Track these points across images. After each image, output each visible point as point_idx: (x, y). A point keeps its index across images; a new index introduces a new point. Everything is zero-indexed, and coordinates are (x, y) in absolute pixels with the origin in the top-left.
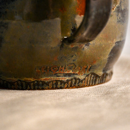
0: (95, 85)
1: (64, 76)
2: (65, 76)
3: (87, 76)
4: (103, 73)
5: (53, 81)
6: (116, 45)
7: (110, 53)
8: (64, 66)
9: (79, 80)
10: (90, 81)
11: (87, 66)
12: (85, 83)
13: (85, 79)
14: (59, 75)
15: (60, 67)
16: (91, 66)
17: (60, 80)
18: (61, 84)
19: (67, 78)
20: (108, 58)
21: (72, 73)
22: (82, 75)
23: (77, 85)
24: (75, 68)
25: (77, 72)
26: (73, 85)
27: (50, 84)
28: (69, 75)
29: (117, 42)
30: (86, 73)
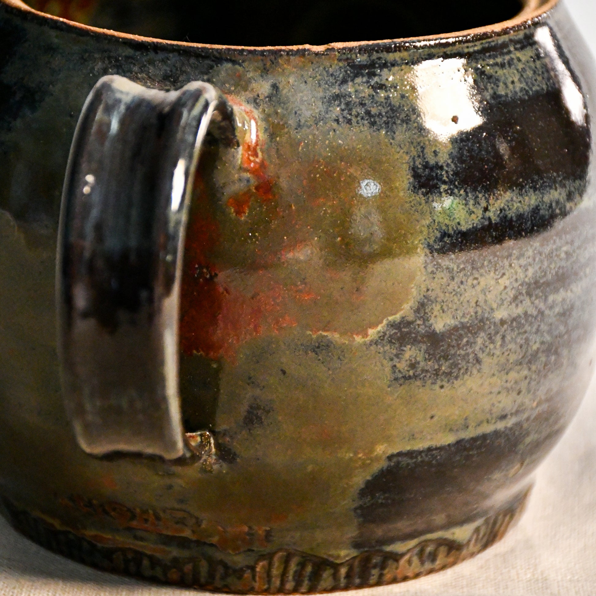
0: (311, 591)
2: (164, 543)
3: (262, 557)
4: (354, 553)
5: (123, 551)
6: (398, 463)
7: (363, 493)
8: (151, 512)
9: (226, 567)
10: (283, 576)
11: (250, 528)
12: (255, 581)
13: (253, 568)
14: (139, 533)
15: (138, 510)
16: (268, 529)
17: (149, 553)
18: (153, 567)
19: (175, 552)
20: (355, 509)
21: (194, 538)
22: (237, 552)
23: (218, 583)
24: (200, 526)
25: (215, 540)
26: (203, 580)
27: (114, 556)
28: (183, 543)
29: (400, 454)
30: (255, 549)
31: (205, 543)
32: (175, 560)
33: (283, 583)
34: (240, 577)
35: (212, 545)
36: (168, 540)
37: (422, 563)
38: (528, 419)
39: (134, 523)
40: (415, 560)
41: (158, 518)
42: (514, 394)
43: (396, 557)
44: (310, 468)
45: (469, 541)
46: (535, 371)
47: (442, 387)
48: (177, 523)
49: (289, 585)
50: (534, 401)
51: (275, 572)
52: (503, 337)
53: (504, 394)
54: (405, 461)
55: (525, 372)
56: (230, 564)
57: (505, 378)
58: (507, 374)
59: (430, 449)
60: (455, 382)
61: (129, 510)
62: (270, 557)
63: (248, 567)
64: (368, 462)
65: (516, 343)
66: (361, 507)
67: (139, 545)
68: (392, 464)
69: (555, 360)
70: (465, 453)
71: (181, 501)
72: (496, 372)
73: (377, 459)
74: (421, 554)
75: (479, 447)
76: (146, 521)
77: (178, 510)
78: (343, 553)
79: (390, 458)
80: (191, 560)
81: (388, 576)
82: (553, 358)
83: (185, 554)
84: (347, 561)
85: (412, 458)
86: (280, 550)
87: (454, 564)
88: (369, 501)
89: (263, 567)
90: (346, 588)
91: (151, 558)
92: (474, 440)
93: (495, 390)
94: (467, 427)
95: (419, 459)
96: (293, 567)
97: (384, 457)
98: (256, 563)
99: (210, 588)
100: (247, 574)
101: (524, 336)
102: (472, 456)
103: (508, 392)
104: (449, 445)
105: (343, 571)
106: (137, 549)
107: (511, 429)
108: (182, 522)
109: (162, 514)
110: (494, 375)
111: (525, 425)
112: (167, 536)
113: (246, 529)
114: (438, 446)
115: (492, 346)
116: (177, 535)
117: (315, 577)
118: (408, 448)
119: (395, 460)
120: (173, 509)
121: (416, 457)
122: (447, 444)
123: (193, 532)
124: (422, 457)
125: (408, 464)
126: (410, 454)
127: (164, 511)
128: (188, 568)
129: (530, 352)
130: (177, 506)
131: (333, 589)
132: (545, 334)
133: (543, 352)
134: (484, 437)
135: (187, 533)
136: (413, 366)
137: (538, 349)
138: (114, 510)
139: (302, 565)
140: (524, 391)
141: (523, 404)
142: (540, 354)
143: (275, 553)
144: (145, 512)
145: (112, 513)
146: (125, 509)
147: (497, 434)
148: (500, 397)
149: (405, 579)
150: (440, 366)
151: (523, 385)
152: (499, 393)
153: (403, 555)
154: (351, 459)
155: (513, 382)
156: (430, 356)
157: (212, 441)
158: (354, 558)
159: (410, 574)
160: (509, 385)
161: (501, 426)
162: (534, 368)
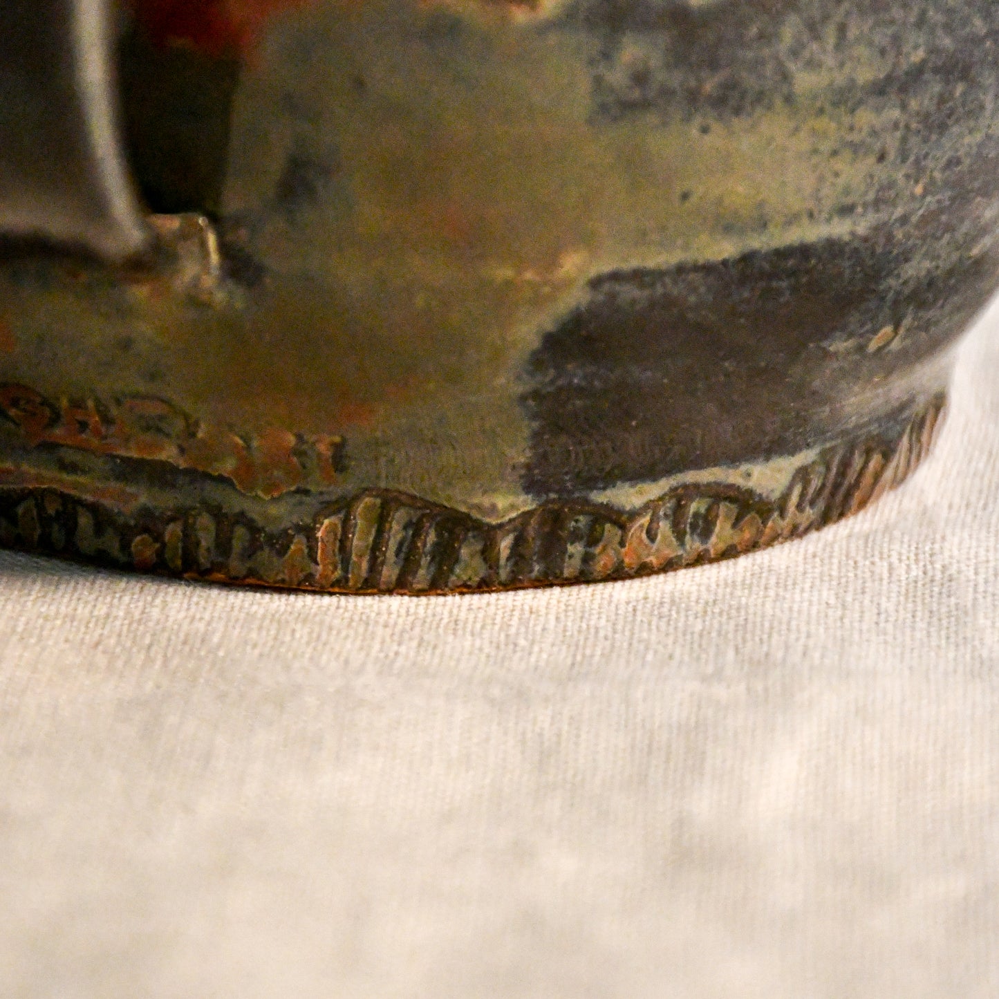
0: (436, 586)
1: (117, 478)
2: (121, 476)
3: (329, 508)
4: (526, 503)
5: (39, 496)
6: (612, 296)
7: (537, 362)
8: (90, 403)
9: (253, 528)
10: (376, 549)
11: (300, 437)
12: (317, 564)
13: (309, 532)
14: (70, 456)
15: (64, 403)
16: (337, 439)
17: (89, 498)
18: (99, 529)
19: (143, 497)
20: (523, 399)
21: (183, 464)
22: (276, 495)
23: (236, 566)
24: (193, 435)
25: (227, 466)
26: (204, 560)
27: (20, 510)
28: (161, 475)
29: (615, 276)
30: (313, 488)
31: (207, 476)
32: (146, 512)
33: (374, 567)
34: (282, 551)
35: (221, 479)
36: (131, 470)
37: (680, 537)
38: (904, 220)
39: (58, 432)
40: (664, 527)
41: (107, 420)
42: (871, 160)
43: (620, 519)
44: (420, 301)
45: (785, 497)
46: (918, 114)
47: (705, 130)
48: (148, 428)
49: (389, 572)
50: (917, 182)
51: (359, 541)
52: (842, 29)
53: (847, 154)
54: (629, 293)
55: (896, 113)
56: (260, 522)
57: (847, 120)
58: (853, 111)
59: (681, 269)
60: (735, 121)
61: (45, 402)
62: (344, 506)
63: (299, 529)
64: (547, 289)
65: (870, 44)
66: (536, 394)
67: (67, 482)
68: (601, 297)
69: (964, 94)
70: (762, 284)
71: (153, 377)
72: (828, 107)
73: (568, 283)
74: (677, 516)
75: (793, 273)
76: (83, 426)
77: (145, 397)
78: (501, 502)
79: (596, 283)
80: (181, 514)
81: (604, 561)
82: (960, 89)
83: (166, 501)
84: (511, 521)
85: (642, 286)
86: (365, 491)
87: (753, 546)
88: (552, 382)
89: (332, 529)
90: (513, 584)
91: (94, 509)
92: (781, 254)
93: (826, 147)
94: (765, 225)
95: (659, 290)
96: (396, 532)
97: (582, 281)
98: (316, 519)
99: (220, 576)
100: (298, 544)
101: (890, 32)
102: (779, 293)
103: (855, 152)
104: (725, 263)
105: (505, 545)
106: (66, 491)
107: (865, 239)
108: (154, 427)
109: (114, 411)
110: (821, 111)
111: (899, 235)
112: (127, 461)
113: (291, 440)
114: (701, 262)
115: (815, 46)
116: (149, 458)
117: (445, 556)
118: (634, 263)
119: (606, 287)
120: (136, 396)
121: (653, 285)
122: (720, 259)
123: (182, 450)
124: (664, 285)
125: (634, 302)
126: (639, 276)
127: (118, 402)
128: (173, 531)
129: (905, 67)
130: (142, 387)
131: (484, 586)
132: (940, 32)
133: (936, 71)
134: (803, 251)
135: (168, 453)
136: (640, 78)
137: (924, 61)
138: (15, 403)
139: (415, 528)
140: (892, 155)
141: (891, 185)
142: (927, 76)
143: (357, 498)
144: (77, 404)
145: (13, 412)
146: (38, 400)
147: (833, 247)
148: (838, 164)
149: (644, 570)
150: (700, 81)
151: (892, 142)
152: (835, 153)
153: (634, 515)
154: (508, 283)
155: (866, 130)
156: (678, 58)
157: (212, 240)
158: (527, 515)
159: (653, 560)
160: (855, 137)
161: (840, 229)
162: (914, 104)
